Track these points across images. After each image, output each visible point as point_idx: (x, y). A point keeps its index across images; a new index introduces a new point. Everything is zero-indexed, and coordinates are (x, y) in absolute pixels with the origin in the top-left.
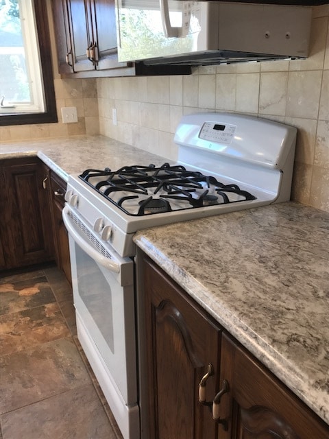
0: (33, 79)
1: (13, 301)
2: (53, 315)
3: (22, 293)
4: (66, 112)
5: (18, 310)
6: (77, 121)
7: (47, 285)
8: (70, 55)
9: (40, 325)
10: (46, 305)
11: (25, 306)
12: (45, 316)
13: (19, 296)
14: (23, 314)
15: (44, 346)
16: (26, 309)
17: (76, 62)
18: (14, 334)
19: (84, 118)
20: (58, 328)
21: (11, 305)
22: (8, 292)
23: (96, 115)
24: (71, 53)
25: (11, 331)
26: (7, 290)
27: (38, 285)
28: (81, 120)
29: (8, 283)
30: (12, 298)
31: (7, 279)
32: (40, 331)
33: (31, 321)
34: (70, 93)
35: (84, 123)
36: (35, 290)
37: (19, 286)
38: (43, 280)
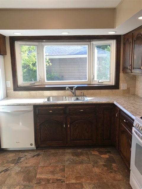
0: (112, 73)
1: (99, 159)
2: (116, 169)
3: (102, 156)
4: (123, 86)
5: (102, 163)
6: (126, 89)
7: (111, 155)
8: (131, 66)
9: (111, 172)
10: (112, 164)
11: (104, 162)
12: (113, 169)
13: (101, 158)
14: (104, 166)
15: (115, 183)
16: (104, 164)
17: (133, 69)
18: (102, 174)
19: (129, 88)
20: (119, 176)
21: (99, 160)
22: (97, 155)
23: (135, 87)
24: (131, 65)
25: (100, 172)
26: (96, 154)
27: (108, 154)
28: (128, 89)
29: (96, 150)
30: (99, 158)
31: (96, 149)
32: (112, 175)
33: (108, 170)
34: (125, 78)
35: (129, 90)
36: (107, 156)
37: (101, 153)
38: (109, 152)
